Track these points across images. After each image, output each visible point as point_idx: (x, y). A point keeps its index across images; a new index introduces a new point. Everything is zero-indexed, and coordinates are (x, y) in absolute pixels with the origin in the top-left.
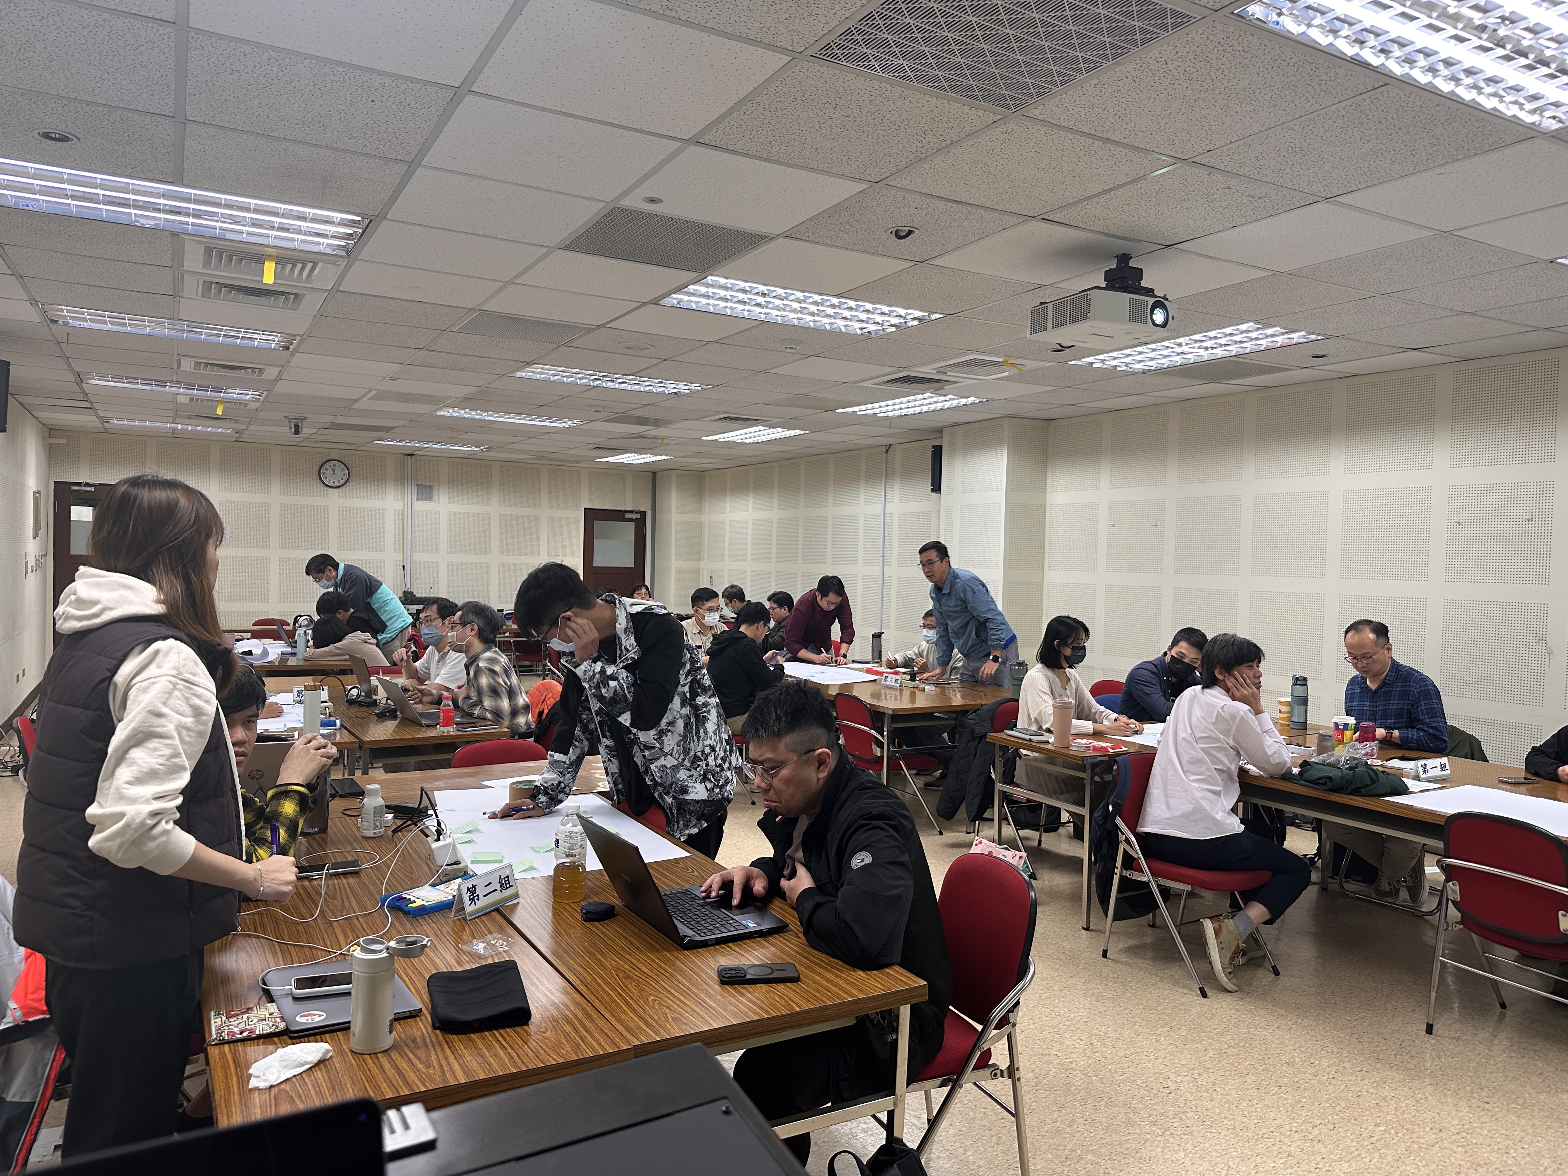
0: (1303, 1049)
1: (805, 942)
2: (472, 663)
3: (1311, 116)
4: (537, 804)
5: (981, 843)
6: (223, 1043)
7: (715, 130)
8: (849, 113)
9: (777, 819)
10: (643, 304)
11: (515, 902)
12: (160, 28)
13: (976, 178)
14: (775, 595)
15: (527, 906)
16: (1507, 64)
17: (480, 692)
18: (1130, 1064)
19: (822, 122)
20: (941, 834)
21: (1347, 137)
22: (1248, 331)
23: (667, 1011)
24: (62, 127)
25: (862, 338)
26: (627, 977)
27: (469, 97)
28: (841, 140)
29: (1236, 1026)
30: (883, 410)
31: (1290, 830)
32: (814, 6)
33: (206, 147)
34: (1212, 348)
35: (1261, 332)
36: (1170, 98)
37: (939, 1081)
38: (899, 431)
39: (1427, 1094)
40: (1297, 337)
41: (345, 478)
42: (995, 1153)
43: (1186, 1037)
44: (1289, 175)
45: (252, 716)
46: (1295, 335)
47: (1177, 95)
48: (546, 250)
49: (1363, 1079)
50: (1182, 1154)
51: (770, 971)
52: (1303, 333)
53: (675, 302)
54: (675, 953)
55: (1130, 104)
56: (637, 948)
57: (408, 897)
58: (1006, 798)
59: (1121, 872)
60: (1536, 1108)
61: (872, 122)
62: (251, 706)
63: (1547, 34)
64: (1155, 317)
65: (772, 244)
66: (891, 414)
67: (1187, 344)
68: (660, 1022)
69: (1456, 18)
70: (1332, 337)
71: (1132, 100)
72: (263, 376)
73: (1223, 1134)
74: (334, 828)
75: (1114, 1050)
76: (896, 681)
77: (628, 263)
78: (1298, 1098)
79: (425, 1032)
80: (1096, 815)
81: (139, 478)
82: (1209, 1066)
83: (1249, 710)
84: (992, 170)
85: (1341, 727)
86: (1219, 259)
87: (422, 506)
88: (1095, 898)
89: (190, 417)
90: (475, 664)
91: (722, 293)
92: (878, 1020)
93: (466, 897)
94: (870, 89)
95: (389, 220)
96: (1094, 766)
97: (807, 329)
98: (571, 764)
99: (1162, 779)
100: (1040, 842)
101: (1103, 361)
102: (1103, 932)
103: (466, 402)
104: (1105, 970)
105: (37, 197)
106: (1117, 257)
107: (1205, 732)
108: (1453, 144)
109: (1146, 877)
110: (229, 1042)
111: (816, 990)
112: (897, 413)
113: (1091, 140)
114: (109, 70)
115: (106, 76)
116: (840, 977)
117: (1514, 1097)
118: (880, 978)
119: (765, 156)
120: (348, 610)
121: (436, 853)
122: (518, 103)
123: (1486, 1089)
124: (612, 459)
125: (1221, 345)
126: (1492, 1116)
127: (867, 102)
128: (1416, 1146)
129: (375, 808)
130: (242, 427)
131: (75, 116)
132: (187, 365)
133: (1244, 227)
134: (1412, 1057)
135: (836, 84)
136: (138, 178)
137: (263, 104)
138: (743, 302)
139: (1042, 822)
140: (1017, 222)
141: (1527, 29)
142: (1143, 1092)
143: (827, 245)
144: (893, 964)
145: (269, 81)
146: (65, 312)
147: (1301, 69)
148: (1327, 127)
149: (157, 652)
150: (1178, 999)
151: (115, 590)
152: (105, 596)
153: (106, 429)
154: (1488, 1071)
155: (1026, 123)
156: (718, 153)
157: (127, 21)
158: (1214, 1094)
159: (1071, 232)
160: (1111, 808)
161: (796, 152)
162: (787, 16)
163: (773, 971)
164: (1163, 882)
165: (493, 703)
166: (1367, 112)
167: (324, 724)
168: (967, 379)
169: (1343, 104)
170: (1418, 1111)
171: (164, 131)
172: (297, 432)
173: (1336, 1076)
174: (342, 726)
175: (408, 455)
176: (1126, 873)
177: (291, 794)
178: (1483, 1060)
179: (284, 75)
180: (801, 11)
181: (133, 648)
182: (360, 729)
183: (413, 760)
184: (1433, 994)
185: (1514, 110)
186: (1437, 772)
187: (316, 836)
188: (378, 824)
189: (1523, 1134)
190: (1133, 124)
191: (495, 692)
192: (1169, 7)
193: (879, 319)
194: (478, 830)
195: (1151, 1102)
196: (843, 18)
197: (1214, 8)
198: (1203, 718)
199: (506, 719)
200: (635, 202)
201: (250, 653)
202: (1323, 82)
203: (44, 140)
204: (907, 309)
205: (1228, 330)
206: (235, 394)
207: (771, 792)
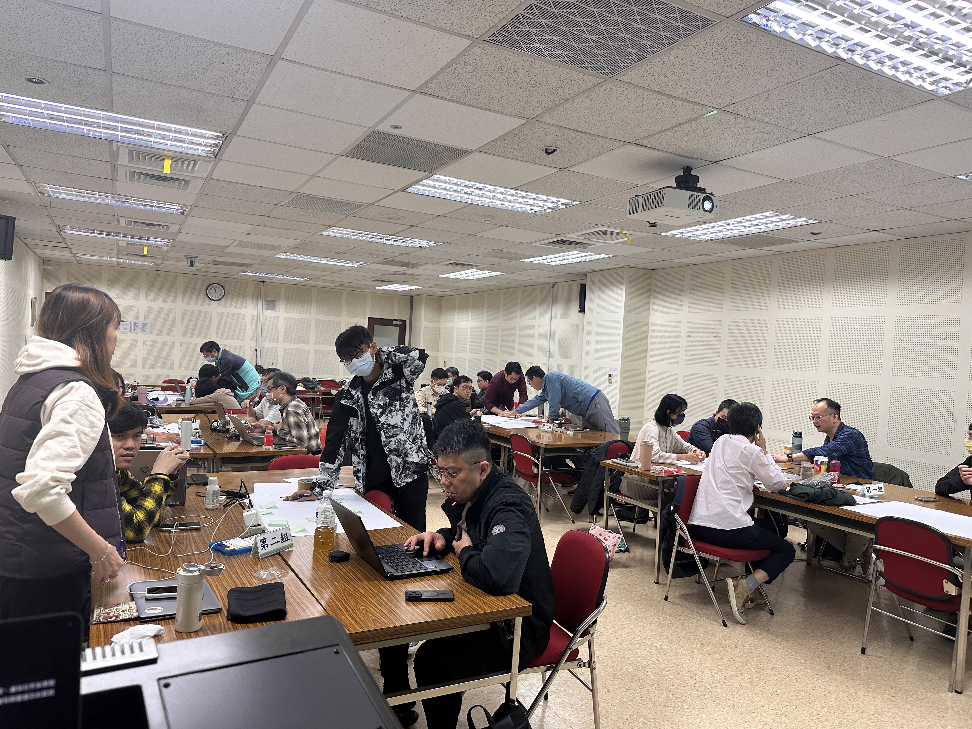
0: (782, 660)
1: (462, 578)
2: (284, 409)
3: (794, 83)
4: (314, 493)
5: (595, 528)
6: (99, 623)
7: (430, 85)
8: (510, 76)
9: (453, 504)
10: (396, 191)
11: (290, 549)
12: (93, 17)
13: (592, 117)
14: (482, 373)
15: (297, 552)
16: (911, 53)
17: (289, 426)
18: (674, 665)
19: (494, 81)
20: (573, 522)
21: (817, 97)
22: (770, 217)
23: (370, 615)
24: (39, 75)
25: (532, 215)
26: (350, 595)
27: (280, 62)
28: (507, 92)
29: (743, 645)
30: (549, 260)
31: (790, 527)
32: (483, 10)
33: (125, 89)
34: (749, 227)
35: (778, 217)
36: (705, 70)
37: (545, 667)
38: (560, 274)
39: (857, 690)
40: (801, 221)
41: (222, 295)
42: (583, 715)
43: (710, 650)
44: (784, 120)
45: (138, 433)
46: (800, 220)
47: (709, 69)
48: (334, 156)
49: (818, 680)
50: (699, 720)
51: (437, 594)
52: (804, 219)
53: (416, 190)
54: (382, 582)
55: (682, 74)
56: (359, 579)
57: (226, 544)
58: (612, 501)
59: (677, 548)
60: (924, 701)
61: (524, 82)
62: (139, 426)
63: (935, 36)
64: (705, 206)
65: (471, 156)
66: (554, 263)
67: (733, 224)
68: (365, 621)
69: (876, 24)
70: (823, 221)
71: (682, 71)
72: (169, 231)
73: (726, 709)
74: (189, 503)
75: (665, 656)
76: (550, 428)
77: (385, 166)
78: (775, 689)
79: (221, 622)
80: (663, 512)
81: (69, 285)
82: (722, 668)
83: (761, 450)
84: (601, 113)
85: (819, 463)
86: (747, 171)
87: (269, 313)
88: (662, 563)
89: (127, 255)
90: (286, 409)
91: (444, 185)
92: (503, 627)
93: (260, 545)
94: (522, 61)
95: (238, 136)
96: (664, 482)
97: (497, 209)
98: (336, 470)
99: (705, 492)
100: (634, 530)
101: (681, 233)
102: (666, 585)
103: (294, 249)
104: (665, 608)
105: (27, 117)
106: (683, 168)
107: (733, 463)
108: (884, 102)
109: (692, 551)
110: (103, 623)
111: (463, 606)
112: (558, 263)
113: (660, 96)
114: (65, 41)
115: (63, 45)
116: (480, 599)
117: (911, 694)
118: (503, 600)
119: (462, 101)
120: (219, 375)
121: (246, 519)
122: (310, 66)
123: (894, 689)
124: (385, 288)
125: (754, 225)
126: (896, 705)
127: (520, 70)
128: (845, 721)
129: (213, 491)
130: (160, 261)
131: (46, 68)
132: (123, 222)
133: (760, 152)
134: (851, 667)
135: (501, 58)
136: (86, 107)
137: (158, 64)
138: (457, 192)
139: (636, 517)
140: (619, 145)
141: (921, 32)
142: (679, 682)
143: (504, 157)
144: (513, 593)
145: (160, 49)
146: (49, 188)
147: (784, 54)
148: (804, 90)
149: (72, 388)
150: (709, 627)
151: (51, 350)
152: (45, 354)
153: (77, 261)
154: (897, 678)
155: (619, 84)
156: (433, 99)
157: (73, 12)
158: (723, 685)
159: (653, 152)
160: (672, 508)
161: (481, 100)
162: (467, 16)
163: (439, 594)
164: (702, 554)
165: (298, 433)
166: (828, 81)
167: (193, 442)
168: (598, 242)
169: (813, 76)
170: (850, 700)
171: (99, 79)
172: (191, 265)
173: (801, 677)
174: (205, 443)
175: (261, 282)
176: (680, 549)
177: (159, 480)
178: (895, 671)
179: (169, 46)
180: (475, 13)
181: (58, 385)
182: (216, 446)
183: (249, 466)
184: (866, 629)
185: (918, 83)
186: (877, 493)
187: (178, 507)
188: (215, 501)
189: (914, 716)
190: (684, 86)
191: (298, 426)
192: (699, 15)
193: (541, 203)
194: (275, 507)
195: (684, 688)
196: (501, 18)
197: (726, 16)
198: (732, 455)
199: (306, 442)
200: (385, 128)
201: (157, 399)
202: (799, 63)
203: (29, 83)
204: (558, 198)
205: (758, 216)
206: (154, 241)
207: (452, 488)
